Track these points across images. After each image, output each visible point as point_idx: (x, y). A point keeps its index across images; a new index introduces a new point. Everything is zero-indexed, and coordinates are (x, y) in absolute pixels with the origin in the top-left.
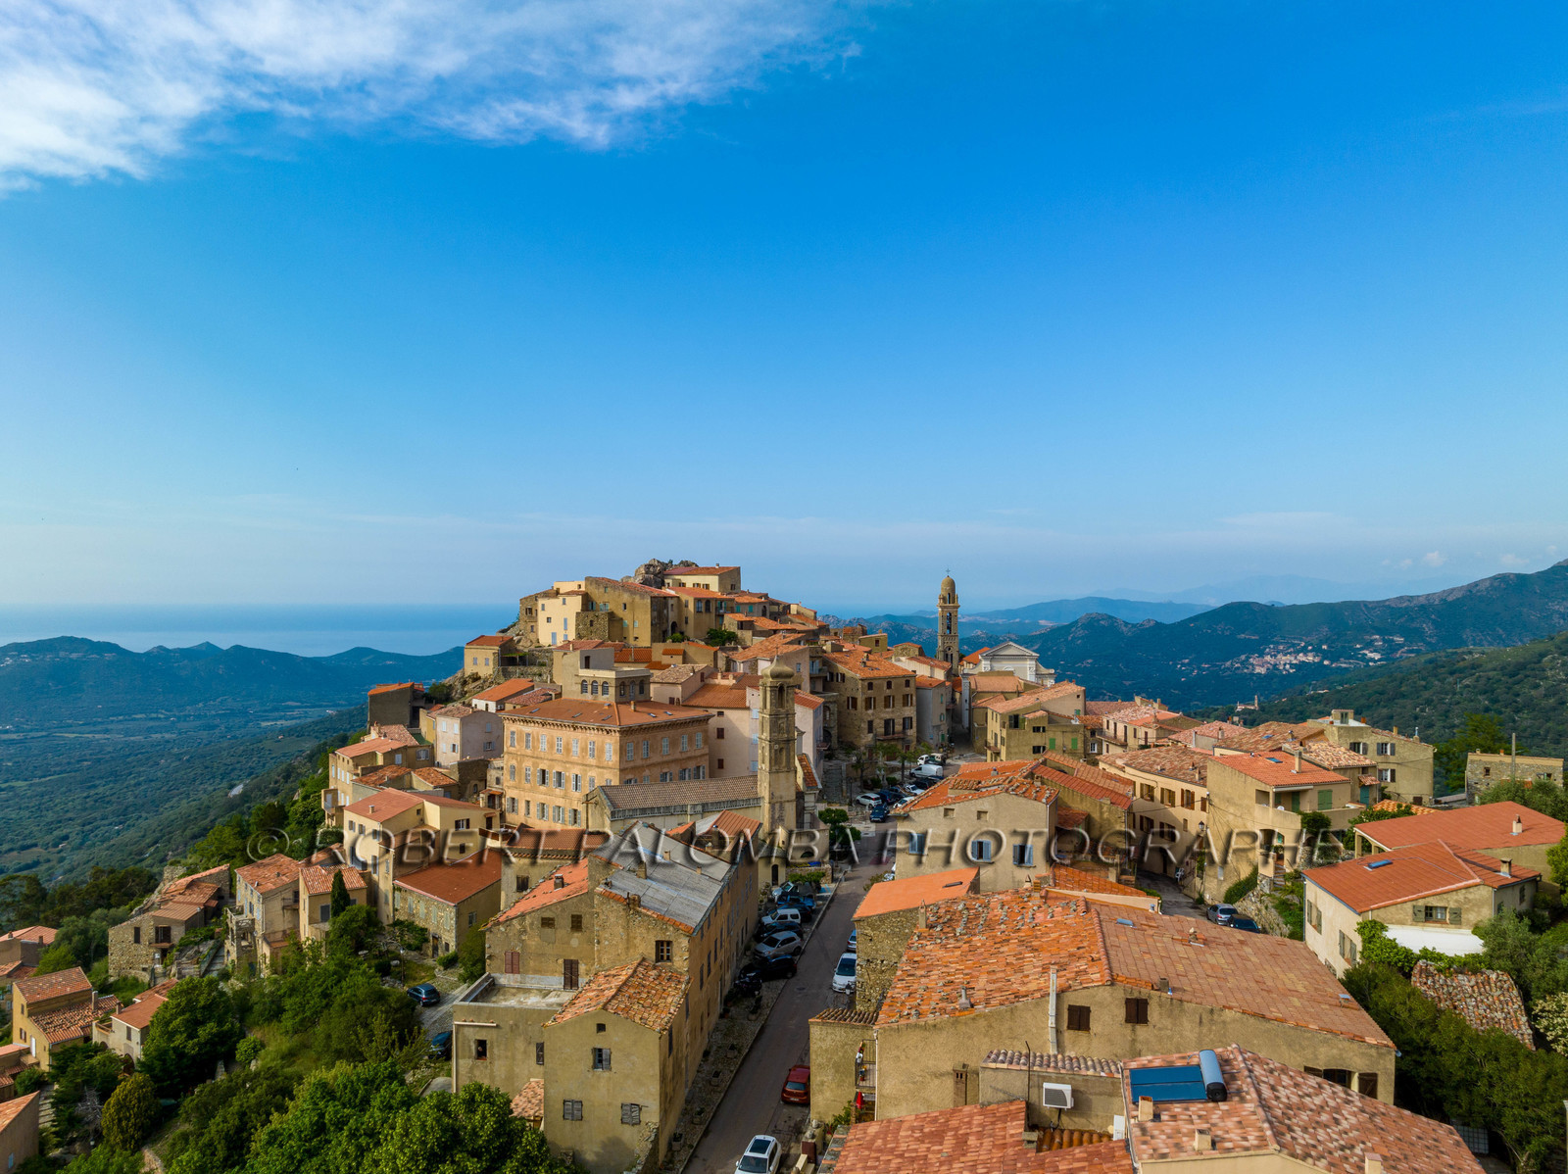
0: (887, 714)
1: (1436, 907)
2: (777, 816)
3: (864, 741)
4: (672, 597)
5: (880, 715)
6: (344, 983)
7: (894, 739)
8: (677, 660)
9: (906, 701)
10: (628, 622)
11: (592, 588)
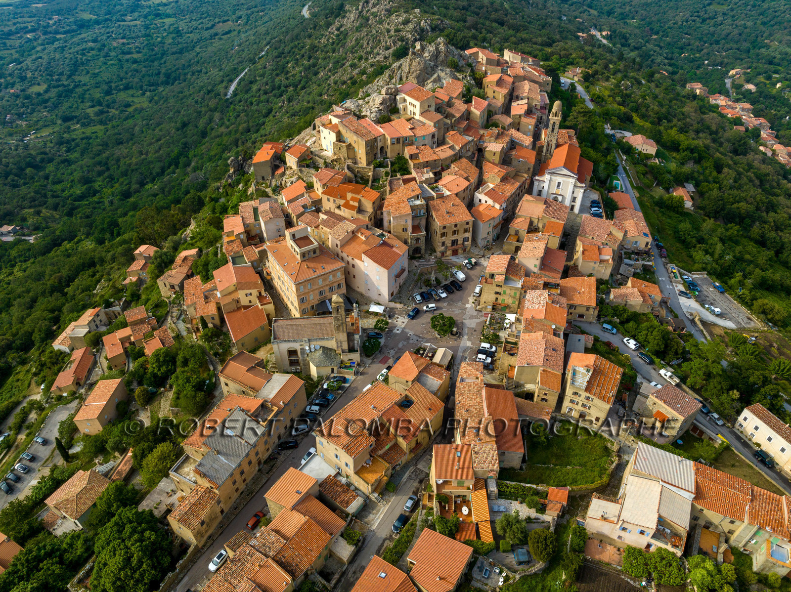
3: (439, 250)
4: (380, 136)
5: (449, 239)
8: (356, 204)
9: (466, 231)
10: (356, 149)
11: (341, 128)
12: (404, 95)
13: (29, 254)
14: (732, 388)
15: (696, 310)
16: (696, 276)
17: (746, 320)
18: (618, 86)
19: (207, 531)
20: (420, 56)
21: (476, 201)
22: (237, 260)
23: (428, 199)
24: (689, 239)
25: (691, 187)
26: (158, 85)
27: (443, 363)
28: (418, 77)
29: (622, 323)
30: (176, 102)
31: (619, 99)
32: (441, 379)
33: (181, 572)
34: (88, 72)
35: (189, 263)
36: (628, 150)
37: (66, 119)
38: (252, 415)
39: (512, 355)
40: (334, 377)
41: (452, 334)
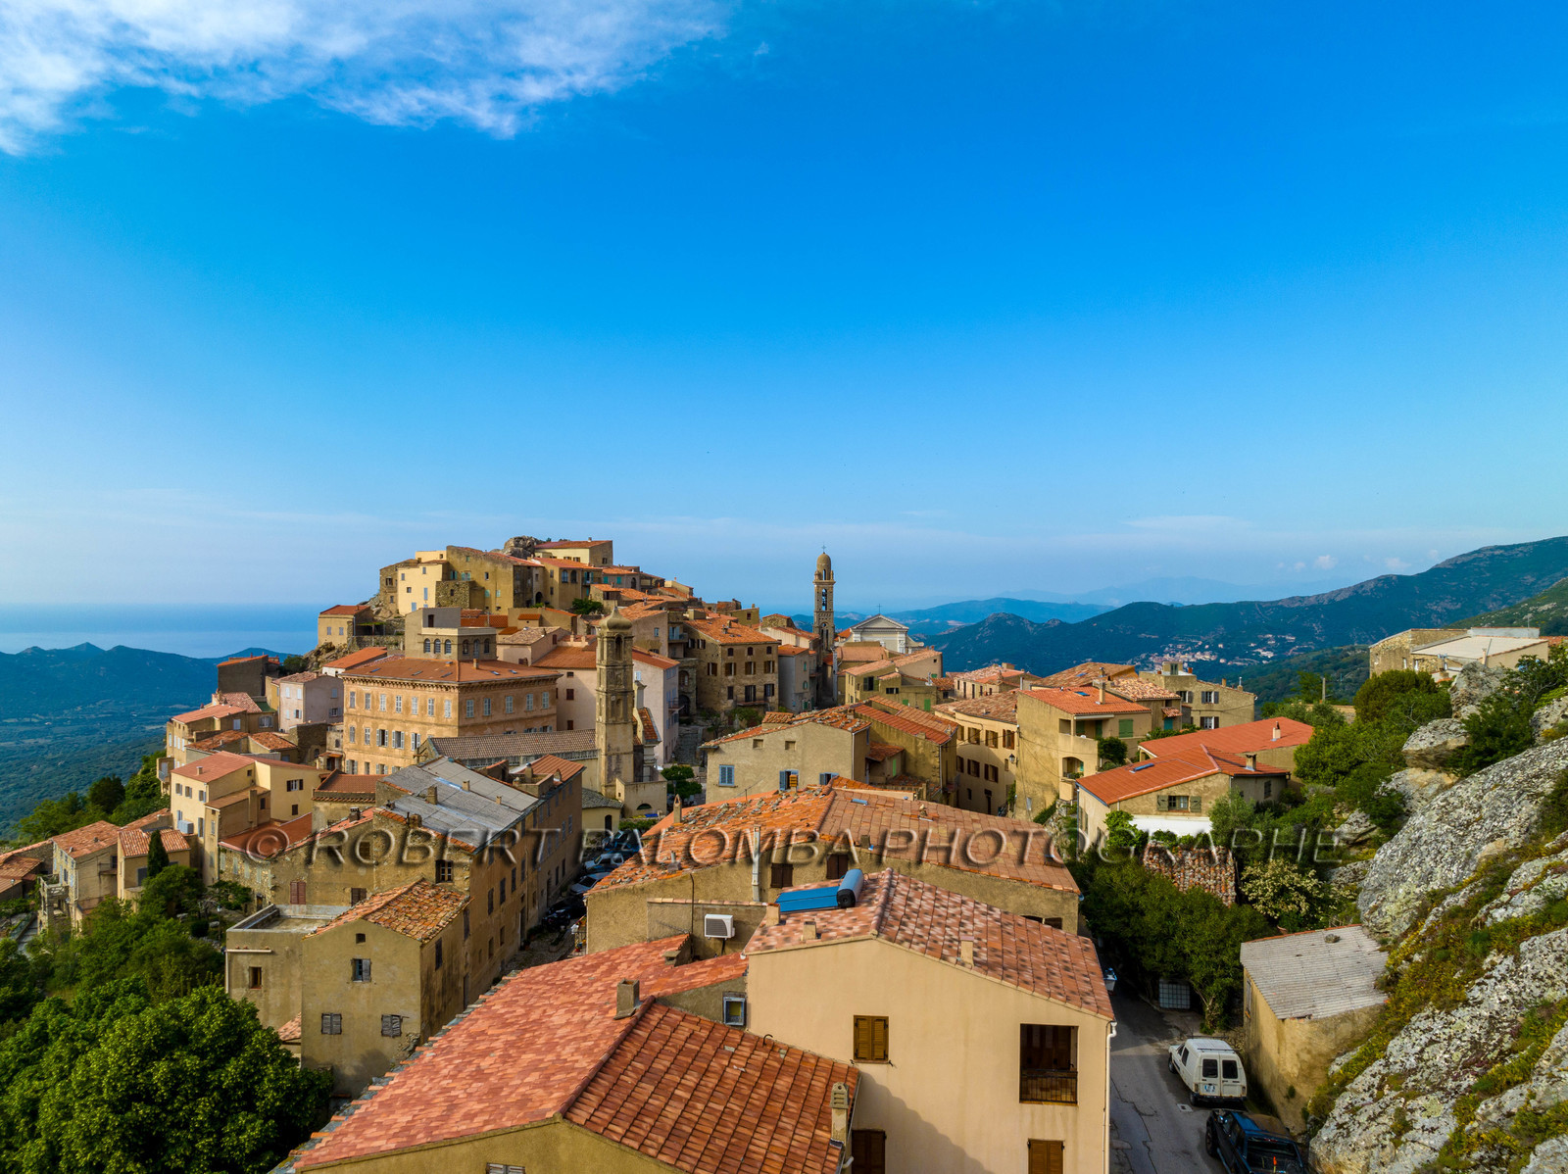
0: (748, 680)
1: (1179, 797)
2: (613, 768)
3: (724, 707)
4: (537, 567)
5: (741, 681)
6: (144, 937)
7: (754, 706)
8: (534, 624)
9: (768, 667)
10: (490, 589)
11: (452, 557)
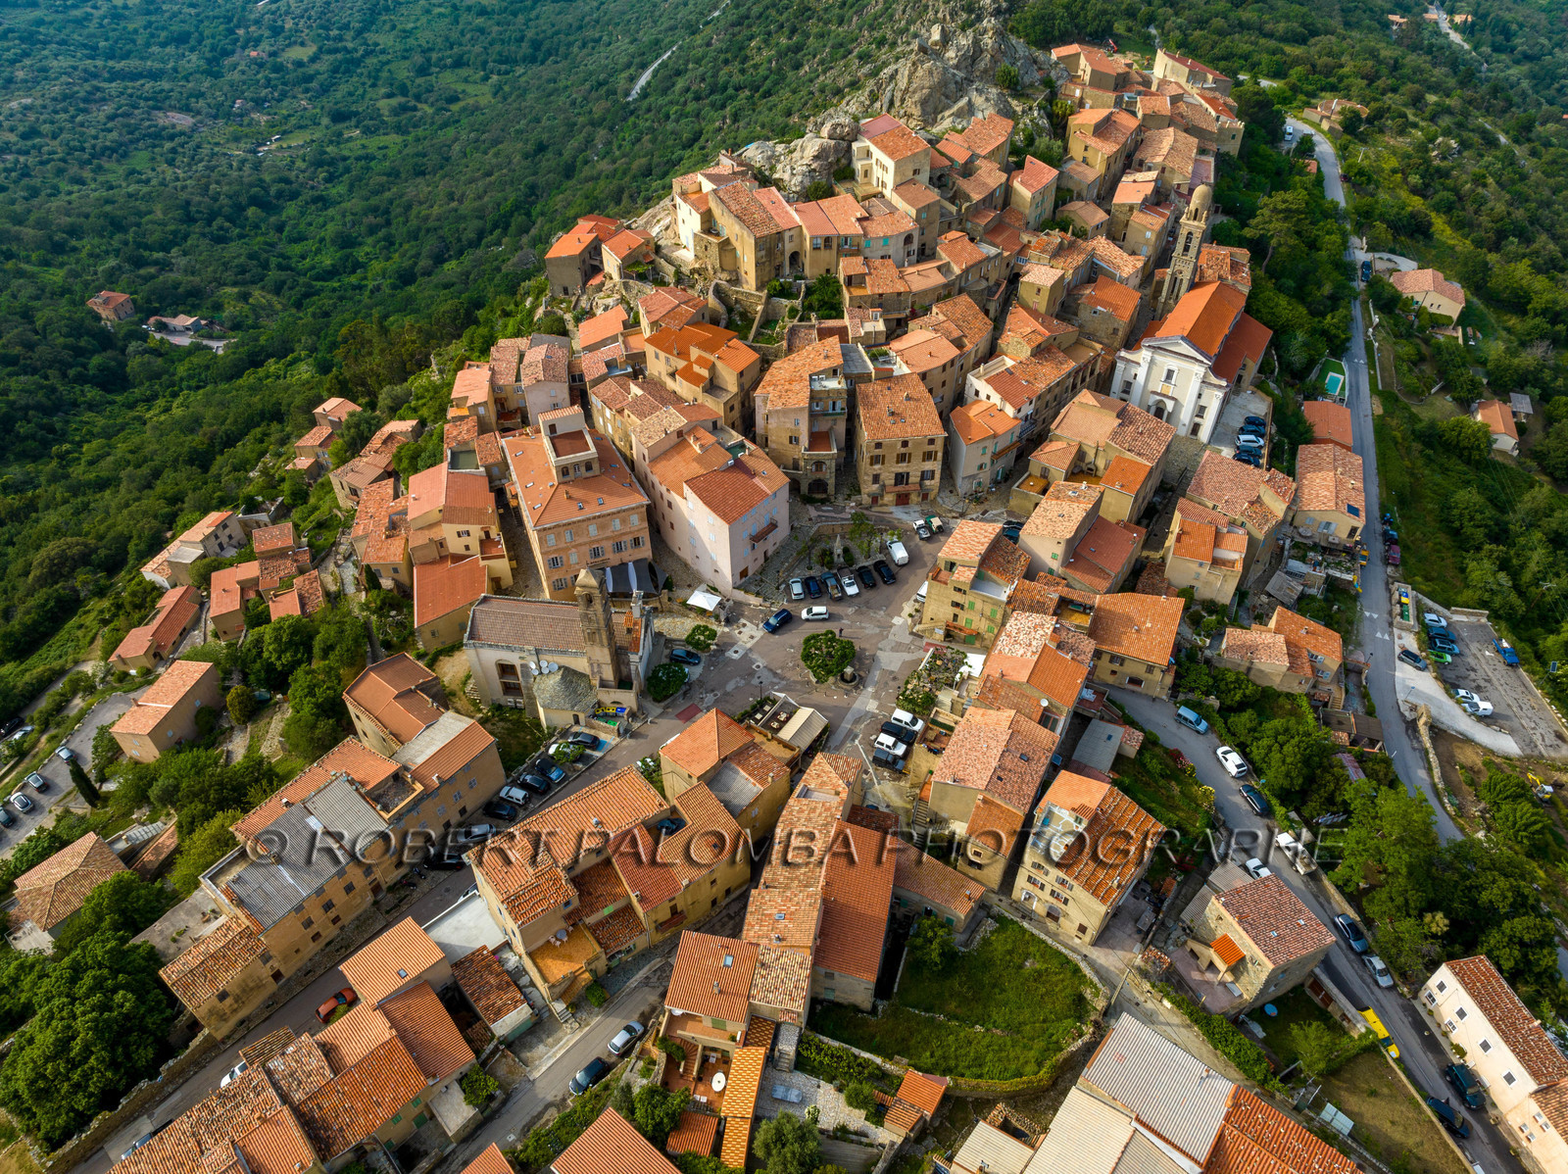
0: (902, 468)
4: (792, 229)
5: (890, 469)
8: (705, 373)
9: (928, 456)
10: (739, 252)
11: (713, 205)
12: (868, 143)
13: (209, 374)
14: (1432, 907)
15: (1429, 698)
16: (1460, 617)
17: (1551, 739)
18: (1422, 148)
19: (235, 1011)
20: (938, 55)
21: (969, 393)
22: (462, 458)
23: (855, 380)
24: (1468, 529)
25: (1523, 404)
26: (515, 62)
27: (794, 744)
28: (924, 103)
29: (1226, 711)
30: (537, 99)
31: (1415, 179)
32: (762, 781)
33: (168, 1082)
34: (394, 27)
35: (394, 448)
36: (1390, 303)
37: (339, 117)
38: (369, 793)
39: (937, 752)
40: (576, 735)
41: (843, 679)
